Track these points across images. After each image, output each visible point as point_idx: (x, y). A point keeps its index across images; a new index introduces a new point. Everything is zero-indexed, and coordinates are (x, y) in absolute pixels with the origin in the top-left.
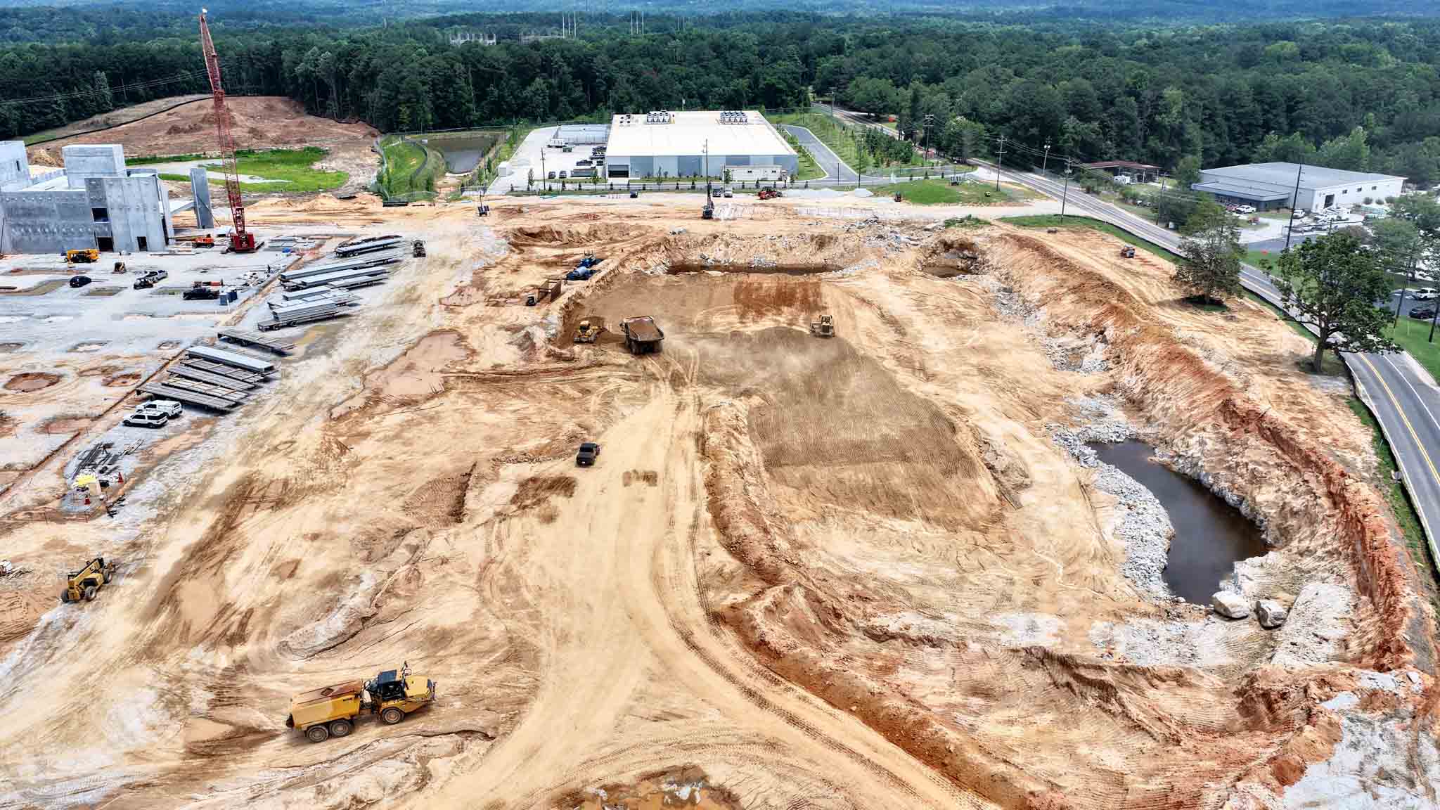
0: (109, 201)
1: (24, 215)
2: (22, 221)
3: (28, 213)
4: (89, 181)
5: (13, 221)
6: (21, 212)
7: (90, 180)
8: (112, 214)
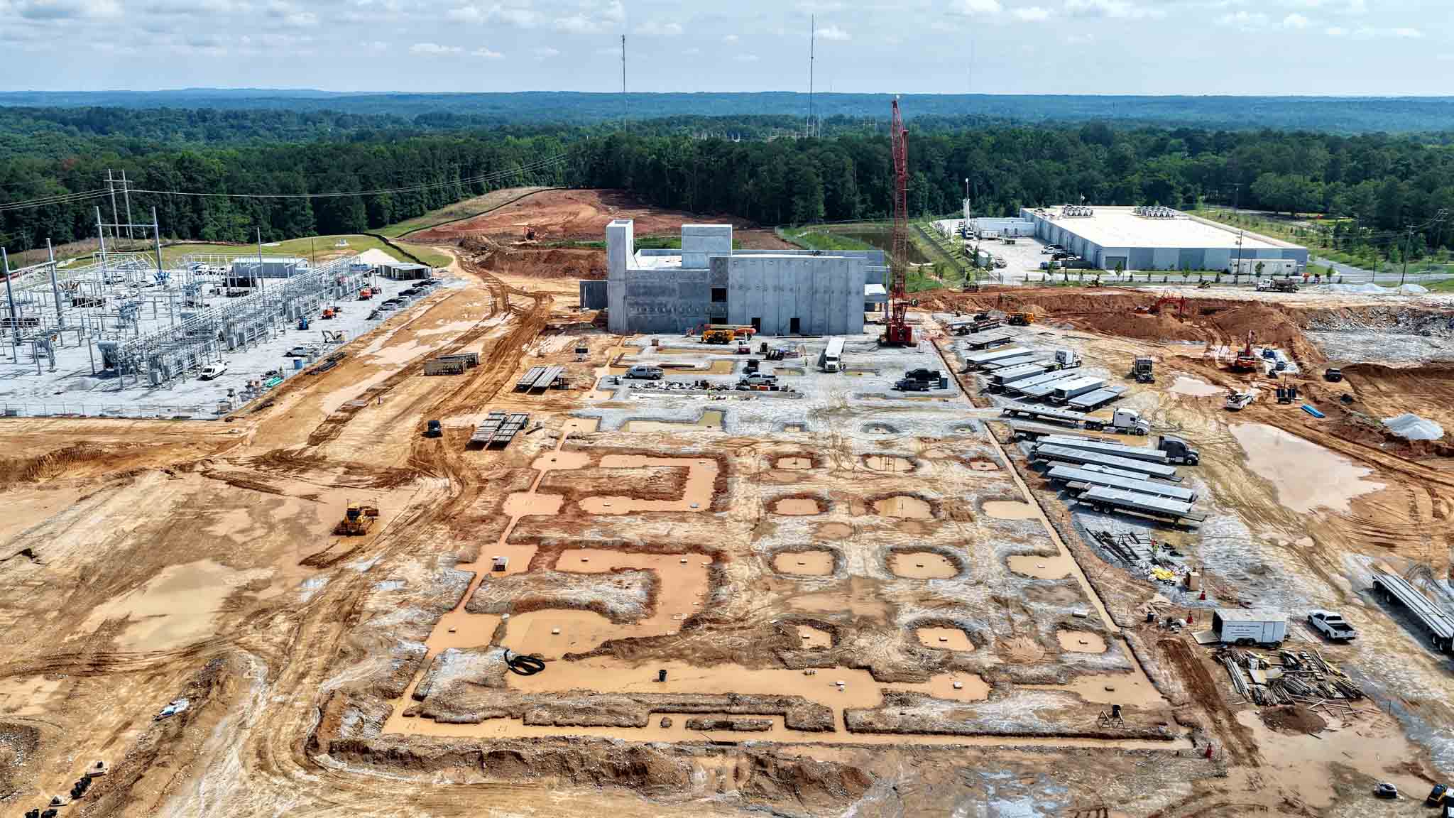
0: (731, 281)
1: (645, 294)
2: (641, 300)
3: (649, 291)
4: (715, 260)
5: (632, 299)
6: (642, 291)
7: (717, 259)
8: (730, 293)
